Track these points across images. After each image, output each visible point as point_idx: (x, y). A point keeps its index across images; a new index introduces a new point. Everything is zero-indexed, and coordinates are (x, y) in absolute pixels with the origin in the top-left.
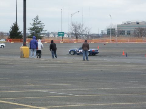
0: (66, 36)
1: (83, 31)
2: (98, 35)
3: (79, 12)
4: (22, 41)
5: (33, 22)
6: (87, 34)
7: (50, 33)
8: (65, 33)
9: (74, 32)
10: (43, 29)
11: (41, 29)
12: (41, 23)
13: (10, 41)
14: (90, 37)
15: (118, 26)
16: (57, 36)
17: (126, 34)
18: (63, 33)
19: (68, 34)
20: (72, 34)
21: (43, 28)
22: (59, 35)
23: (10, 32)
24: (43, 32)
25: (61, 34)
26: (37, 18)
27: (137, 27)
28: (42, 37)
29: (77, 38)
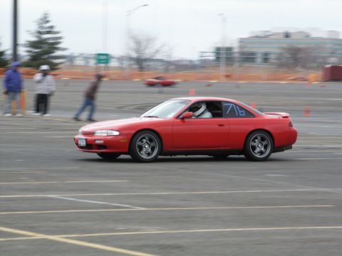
0: (113, 64)
1: (157, 52)
2: (191, 61)
3: (145, 5)
7: (76, 55)
8: (113, 57)
9: (134, 55)
10: (60, 46)
11: (54, 46)
12: (53, 30)
14: (172, 67)
15: (242, 41)
16: (92, 63)
17: (259, 60)
18: (107, 55)
19: (120, 59)
20: (131, 59)
21: (59, 43)
22: (99, 61)
24: (58, 53)
25: (103, 58)
27: (285, 46)
28: (57, 64)
29: (141, 68)
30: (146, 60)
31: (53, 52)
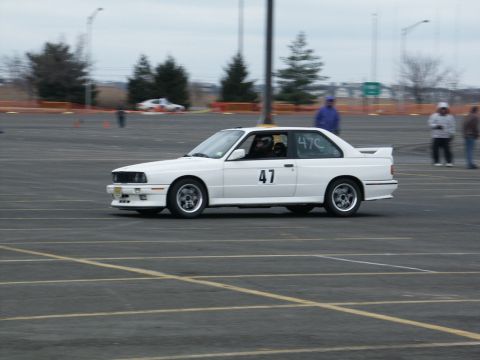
0: (385, 95)
1: (439, 79)
3: (426, 21)
4: (258, 110)
5: (289, 53)
6: (451, 88)
7: (338, 84)
8: (384, 87)
9: (410, 83)
10: (319, 74)
11: (312, 74)
12: (312, 55)
13: (223, 109)
14: (458, 98)
16: (358, 94)
18: (376, 84)
19: (393, 89)
20: (407, 88)
21: (318, 70)
23: (223, 82)
24: (317, 83)
25: (372, 88)
26: (301, 42)
28: (315, 97)
29: (419, 100)
30: (425, 90)
31: (310, 82)
